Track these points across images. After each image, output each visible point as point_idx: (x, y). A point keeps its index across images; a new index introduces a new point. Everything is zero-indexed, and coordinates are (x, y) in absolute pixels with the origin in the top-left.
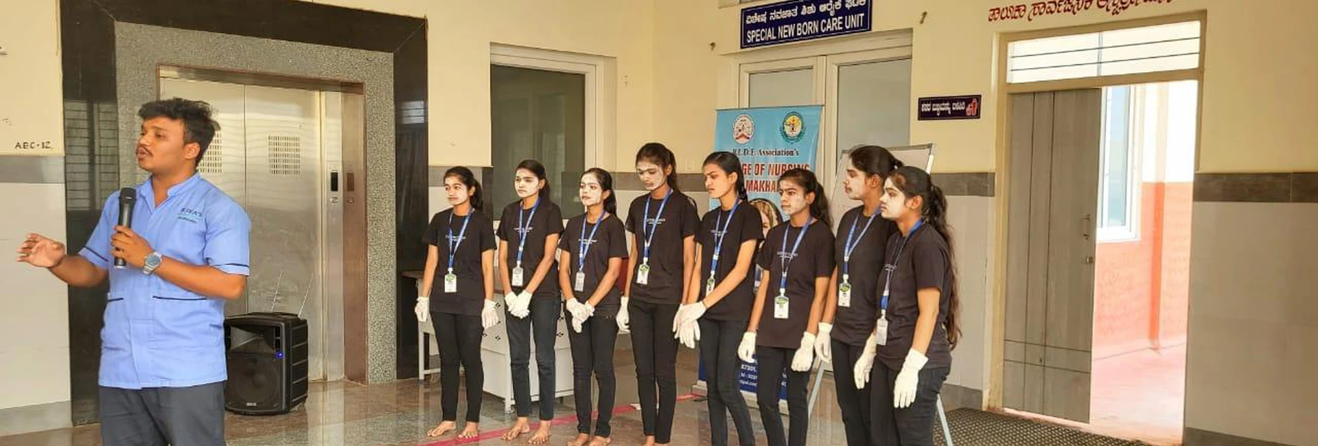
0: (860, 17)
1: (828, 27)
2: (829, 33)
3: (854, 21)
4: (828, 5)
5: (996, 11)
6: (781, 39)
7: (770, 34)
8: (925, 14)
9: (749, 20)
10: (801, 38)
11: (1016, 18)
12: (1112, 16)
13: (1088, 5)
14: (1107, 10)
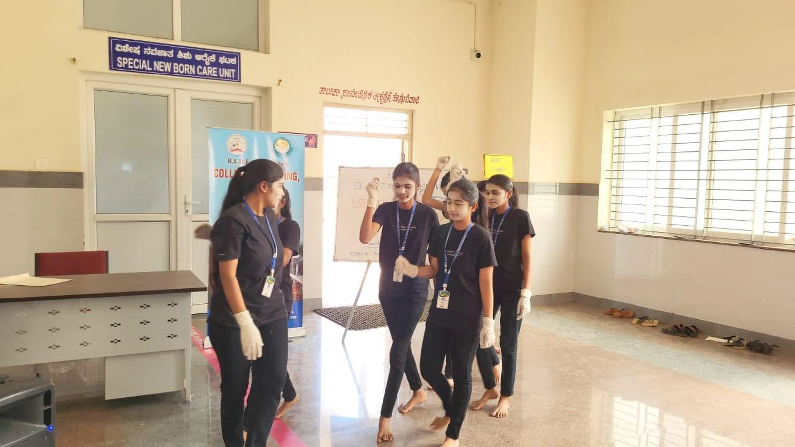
0: (231, 72)
1: (204, 72)
2: (205, 77)
3: (227, 73)
4: (203, 56)
5: (324, 89)
6: (156, 71)
7: (144, 64)
8: (280, 81)
9: (120, 48)
10: (178, 75)
11: (334, 95)
12: (378, 105)
13: (369, 97)
14: (378, 101)
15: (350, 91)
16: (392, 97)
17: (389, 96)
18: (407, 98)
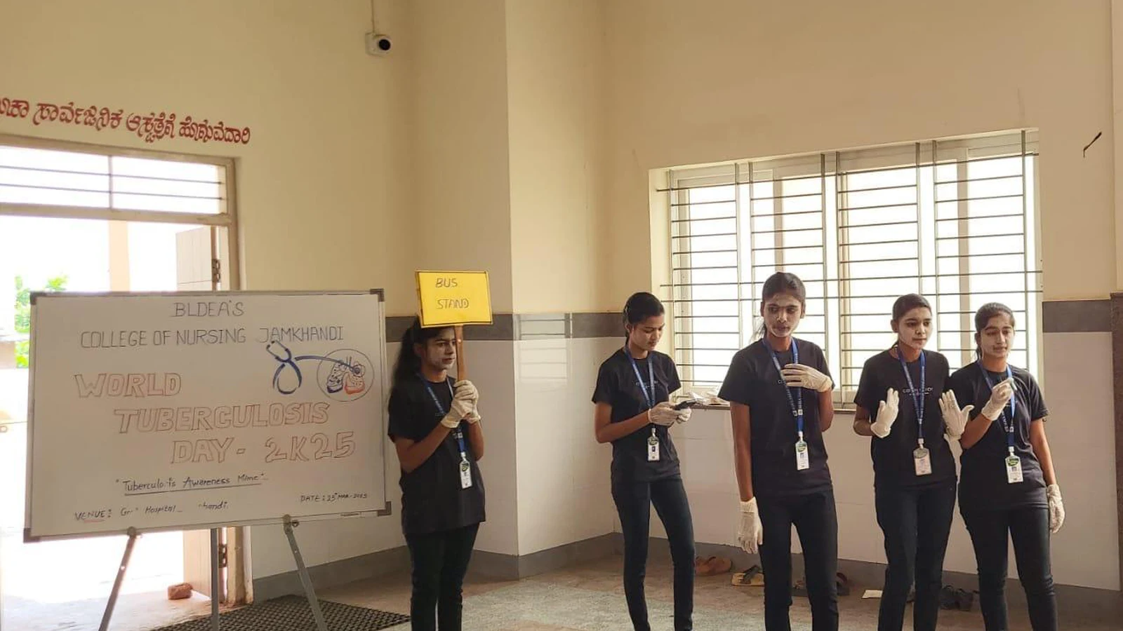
11: (14, 116)
12: (141, 143)
13: (115, 123)
14: (140, 135)
15: (59, 106)
16: (177, 127)
17: (171, 122)
18: (219, 131)
